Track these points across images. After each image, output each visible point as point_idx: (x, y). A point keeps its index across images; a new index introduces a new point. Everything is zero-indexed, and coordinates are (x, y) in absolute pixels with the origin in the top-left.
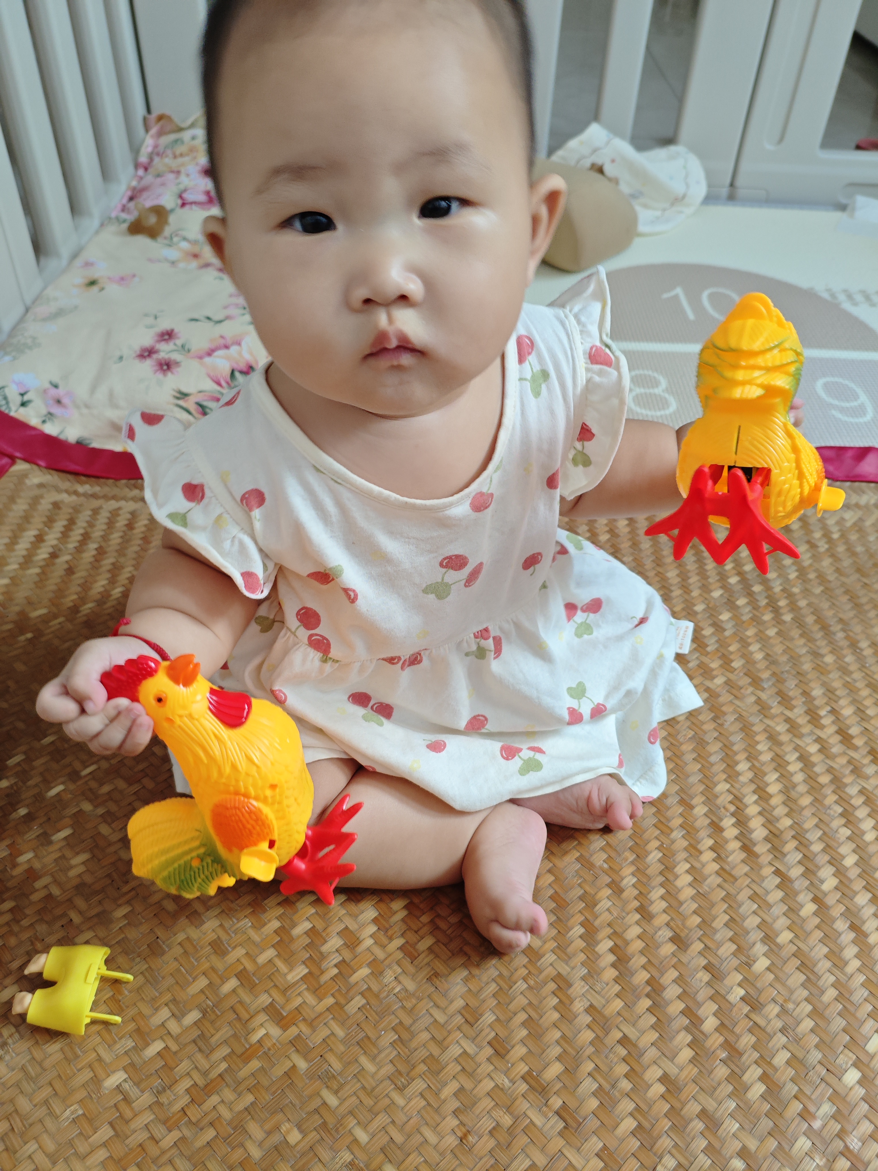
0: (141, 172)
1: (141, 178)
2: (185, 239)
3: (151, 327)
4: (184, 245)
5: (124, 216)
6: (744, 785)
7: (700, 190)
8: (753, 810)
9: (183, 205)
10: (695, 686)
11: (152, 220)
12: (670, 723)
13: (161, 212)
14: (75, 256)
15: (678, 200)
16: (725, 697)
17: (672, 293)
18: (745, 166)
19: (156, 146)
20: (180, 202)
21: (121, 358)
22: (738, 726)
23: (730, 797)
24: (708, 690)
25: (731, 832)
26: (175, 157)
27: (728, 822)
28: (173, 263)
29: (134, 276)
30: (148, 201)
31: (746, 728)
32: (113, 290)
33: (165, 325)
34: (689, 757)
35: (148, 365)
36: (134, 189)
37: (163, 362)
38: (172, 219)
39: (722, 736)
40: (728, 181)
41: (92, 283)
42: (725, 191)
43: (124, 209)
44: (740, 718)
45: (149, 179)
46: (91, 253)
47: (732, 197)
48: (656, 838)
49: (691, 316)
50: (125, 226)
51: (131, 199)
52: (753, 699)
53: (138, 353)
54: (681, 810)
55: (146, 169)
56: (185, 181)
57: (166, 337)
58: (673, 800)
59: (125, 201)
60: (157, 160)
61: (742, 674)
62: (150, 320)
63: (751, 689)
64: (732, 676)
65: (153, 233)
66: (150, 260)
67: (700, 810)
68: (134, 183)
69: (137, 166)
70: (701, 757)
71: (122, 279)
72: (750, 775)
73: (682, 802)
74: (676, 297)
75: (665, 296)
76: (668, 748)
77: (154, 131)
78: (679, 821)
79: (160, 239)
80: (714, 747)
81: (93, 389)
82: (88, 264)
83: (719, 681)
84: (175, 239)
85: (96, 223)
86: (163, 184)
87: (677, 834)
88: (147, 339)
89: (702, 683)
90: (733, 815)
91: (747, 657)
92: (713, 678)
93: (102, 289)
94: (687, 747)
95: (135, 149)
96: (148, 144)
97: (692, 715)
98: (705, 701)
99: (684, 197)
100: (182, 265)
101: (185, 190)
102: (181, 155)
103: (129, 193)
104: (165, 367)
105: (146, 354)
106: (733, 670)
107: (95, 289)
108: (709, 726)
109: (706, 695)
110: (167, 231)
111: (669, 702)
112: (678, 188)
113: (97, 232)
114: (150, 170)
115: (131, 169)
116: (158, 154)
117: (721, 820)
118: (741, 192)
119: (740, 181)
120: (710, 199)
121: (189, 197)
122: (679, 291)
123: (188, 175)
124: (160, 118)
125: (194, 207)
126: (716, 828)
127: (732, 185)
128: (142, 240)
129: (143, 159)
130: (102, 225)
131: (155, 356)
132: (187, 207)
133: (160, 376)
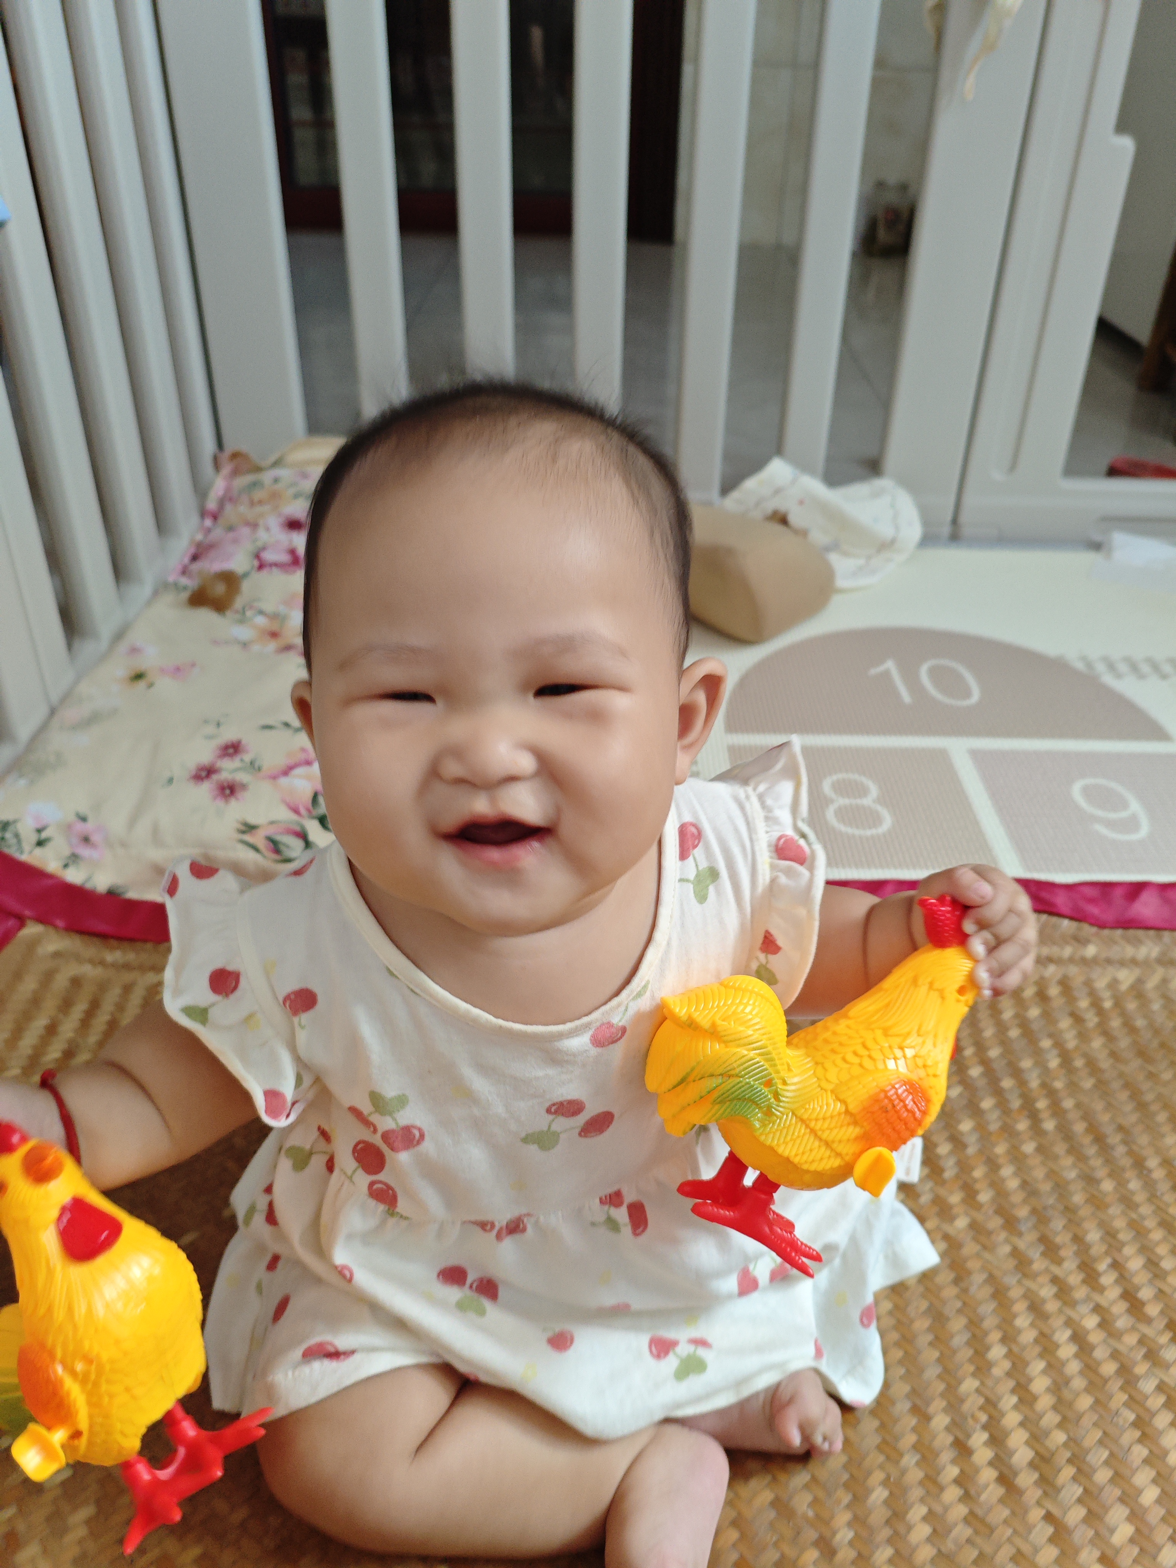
0: (208, 522)
1: (209, 531)
2: (261, 612)
3: (209, 737)
4: (260, 621)
5: (184, 581)
6: (998, 1381)
7: (913, 531)
8: (1012, 1419)
9: (261, 567)
11: (220, 589)
12: (897, 1290)
13: (231, 580)
14: (119, 636)
15: (886, 546)
16: (970, 1248)
17: (881, 669)
18: (970, 500)
19: (228, 490)
20: (256, 563)
21: (171, 781)
22: (987, 1291)
23: (981, 1401)
24: (946, 1237)
25: (983, 1454)
26: (252, 504)
27: (979, 1439)
28: (245, 645)
29: (193, 665)
30: (214, 565)
31: (999, 1294)
32: (165, 686)
33: (229, 735)
34: (925, 1339)
35: (206, 788)
36: (199, 545)
37: (225, 784)
38: (246, 586)
39: (968, 1307)
40: (949, 517)
41: (138, 676)
42: (946, 530)
43: (184, 572)
44: (991, 1279)
45: (218, 533)
46: (139, 635)
47: (955, 537)
48: (881, 1467)
49: (906, 697)
50: (185, 595)
51: (195, 558)
52: (1007, 1249)
53: (194, 773)
54: (914, 1421)
55: (215, 517)
56: (263, 536)
57: (231, 751)
58: (902, 1407)
59: (186, 560)
60: (229, 508)
61: (991, 1212)
62: (210, 729)
63: (1003, 1235)
64: (979, 1217)
65: (220, 606)
66: (215, 642)
67: (940, 1421)
68: (199, 537)
69: (203, 513)
70: (940, 1340)
71: (178, 671)
72: (1007, 1365)
73: (916, 1410)
74: (887, 674)
75: (874, 671)
76: (896, 1328)
77: (226, 469)
78: (912, 1438)
79: (229, 613)
80: (958, 1324)
81: (132, 822)
82: (134, 650)
83: (962, 1223)
84: (249, 613)
85: (147, 590)
86: (235, 541)
87: (910, 1460)
88: (205, 754)
89: (938, 1228)
90: (985, 1427)
91: (997, 1185)
92: (952, 1219)
93: (150, 685)
94: (921, 1324)
95: (200, 490)
96: (219, 486)
97: (926, 1277)
99: (893, 541)
100: (256, 648)
101: (264, 549)
102: (260, 502)
103: (192, 550)
104: (228, 792)
105: (204, 774)
106: (978, 1207)
107: (142, 685)
108: (950, 1292)
109: (943, 1245)
110: (239, 602)
111: (894, 1260)
112: (886, 531)
113: (149, 603)
114: (221, 521)
115: (195, 519)
116: (231, 499)
117: (969, 1436)
118: (967, 530)
119: (965, 518)
120: (928, 540)
121: (269, 556)
122: (890, 665)
123: (268, 529)
124: (235, 456)
125: (275, 569)
126: (962, 1449)
127: (955, 521)
128: (205, 616)
129: (212, 504)
130: (156, 593)
131: (215, 777)
132: (265, 572)
133: (220, 803)
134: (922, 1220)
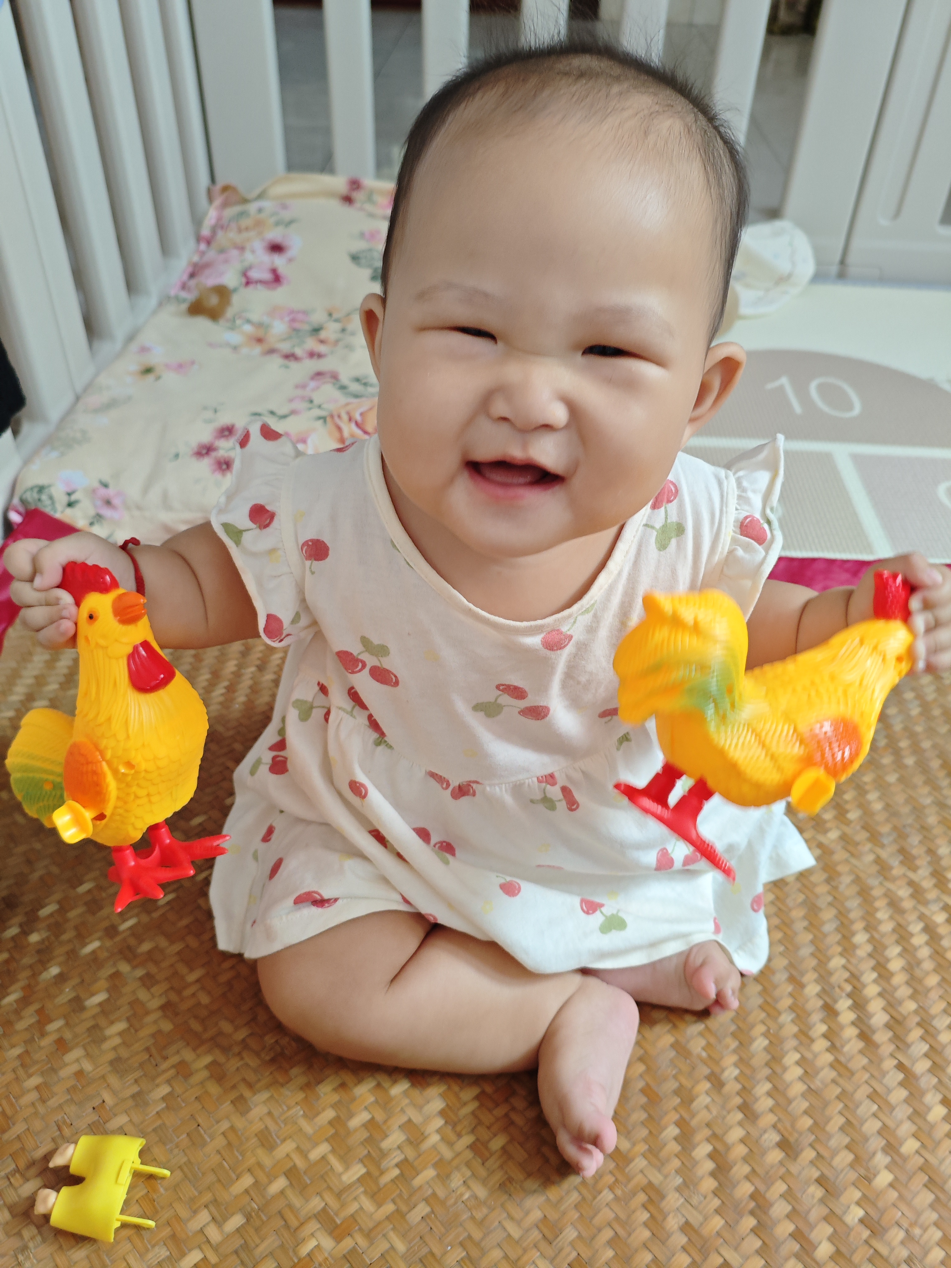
0: (203, 246)
1: (203, 254)
2: (248, 321)
3: (208, 421)
4: (248, 328)
5: (184, 294)
6: (861, 960)
7: (808, 268)
8: (872, 990)
9: (248, 283)
10: (807, 841)
11: (214, 300)
12: (778, 885)
13: (223, 292)
14: (131, 338)
15: (783, 279)
16: (840, 855)
17: (777, 384)
18: (857, 243)
19: (219, 219)
20: (244, 280)
21: (177, 456)
22: (855, 889)
23: (846, 975)
24: (820, 845)
25: (847, 1016)
26: (240, 231)
27: (843, 1004)
28: (235, 348)
29: (193, 363)
30: (210, 280)
31: (864, 893)
32: (170, 379)
33: (225, 420)
34: (800, 925)
35: (206, 464)
36: (195, 265)
37: (222, 461)
38: (236, 299)
39: (837, 902)
40: (838, 257)
41: (148, 371)
42: (834, 269)
43: (184, 287)
44: (857, 880)
45: (211, 254)
46: (148, 337)
47: (842, 275)
48: (763, 1022)
49: (797, 408)
50: (184, 306)
51: (192, 275)
52: (871, 857)
53: (196, 450)
54: (790, 988)
55: (209, 242)
56: (249, 257)
57: (226, 433)
58: (781, 977)
59: (185, 277)
60: (220, 234)
61: (858, 828)
62: (209, 414)
63: (868, 846)
64: (848, 830)
65: (214, 315)
66: (211, 345)
67: (812, 989)
68: (196, 259)
69: (199, 239)
70: (813, 925)
71: (180, 367)
72: (869, 948)
73: (792, 979)
74: (781, 388)
75: (770, 386)
76: (776, 915)
77: (218, 202)
78: (788, 1002)
79: (222, 322)
80: (828, 915)
81: (146, 490)
82: (144, 350)
83: (833, 835)
84: (238, 322)
85: (153, 302)
86: (226, 261)
87: (786, 1018)
88: (205, 435)
89: (813, 838)
90: (849, 996)
91: (864, 807)
92: (825, 831)
93: (158, 378)
94: (797, 914)
95: (197, 220)
96: (211, 216)
97: (803, 875)
98: (817, 859)
99: (790, 276)
100: (245, 351)
101: (250, 267)
102: (247, 229)
103: (190, 269)
104: (224, 467)
105: (204, 451)
106: (848, 823)
107: (150, 378)
108: (822, 889)
109: (818, 852)
110: (230, 312)
111: (778, 861)
112: (784, 266)
113: (154, 312)
114: (214, 245)
115: (192, 243)
116: (222, 227)
117: (836, 1001)
118: (852, 270)
119: (852, 259)
120: (819, 277)
121: (254, 274)
122: (784, 381)
123: (253, 252)
124: (226, 189)
125: (259, 286)
126: (830, 1011)
127: (843, 262)
128: (202, 323)
129: (206, 231)
130: (160, 305)
131: (213, 454)
132: (251, 288)
133: (218, 476)
134: (801, 831)
